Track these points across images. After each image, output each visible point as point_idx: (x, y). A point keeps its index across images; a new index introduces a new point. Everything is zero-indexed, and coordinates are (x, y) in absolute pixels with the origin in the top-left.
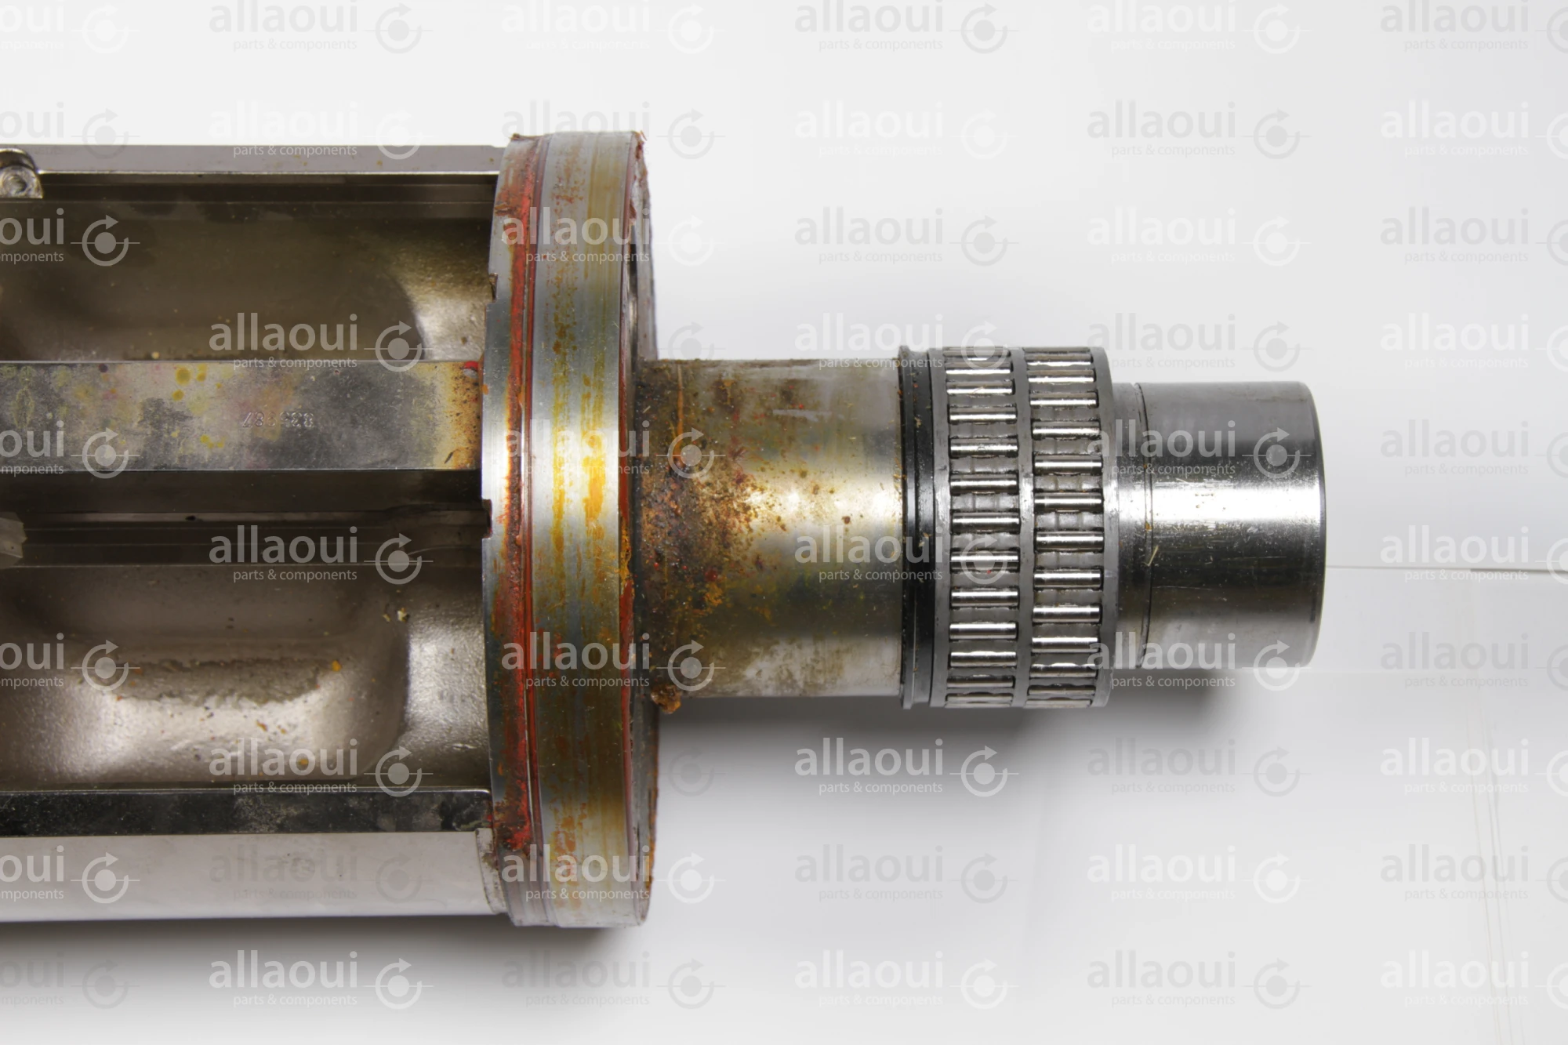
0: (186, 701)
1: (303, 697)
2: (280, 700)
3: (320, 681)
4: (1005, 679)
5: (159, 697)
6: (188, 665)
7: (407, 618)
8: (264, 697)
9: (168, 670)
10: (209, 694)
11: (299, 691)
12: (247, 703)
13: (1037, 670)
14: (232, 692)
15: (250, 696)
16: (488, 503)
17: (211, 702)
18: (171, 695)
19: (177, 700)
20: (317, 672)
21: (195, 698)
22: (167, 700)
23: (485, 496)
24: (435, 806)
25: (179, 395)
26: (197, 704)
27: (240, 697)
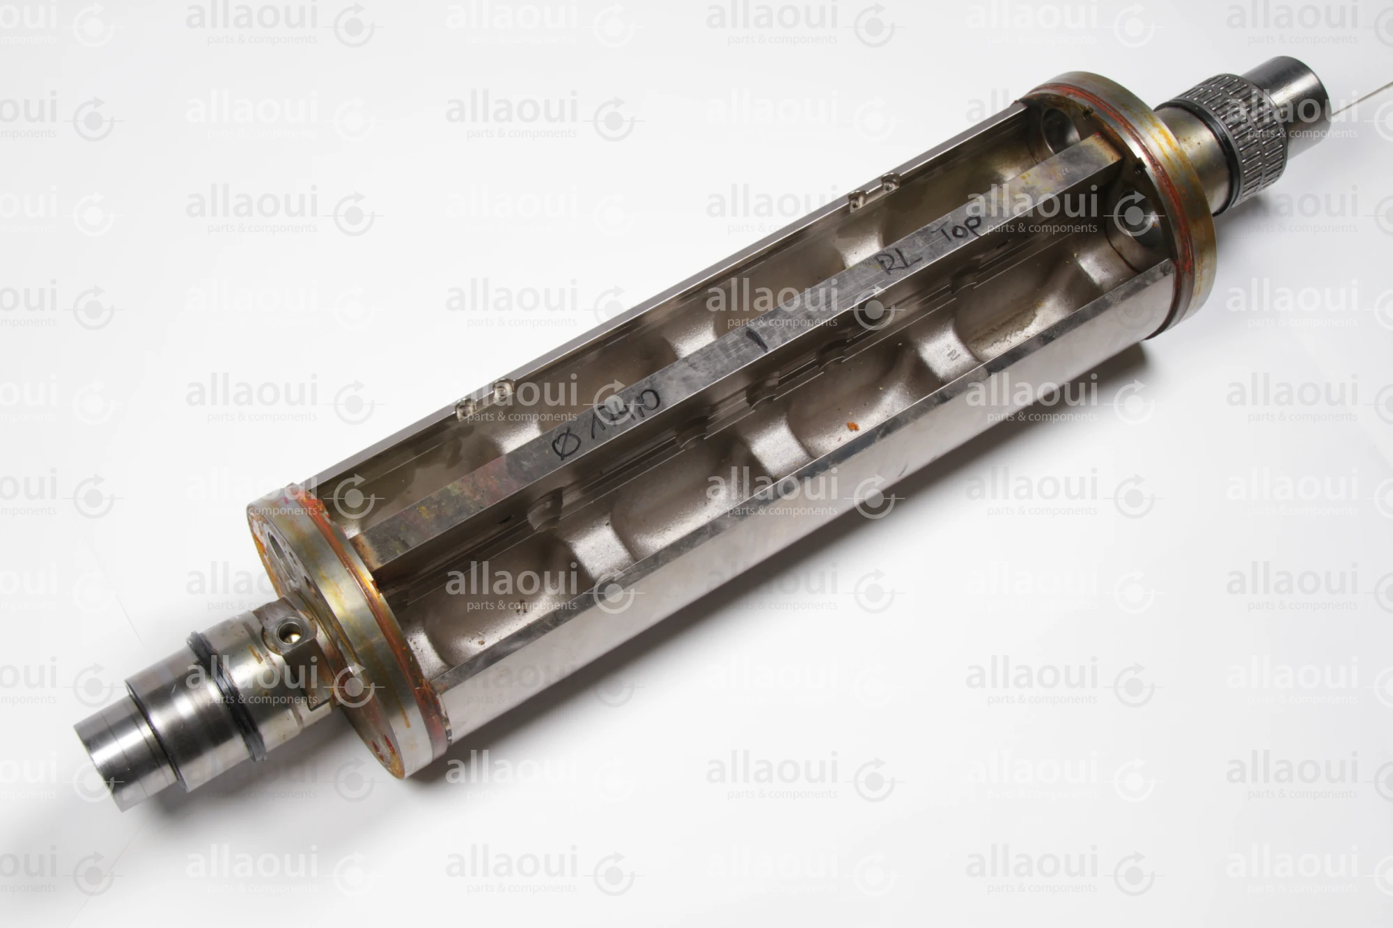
0: (1001, 342)
1: (1034, 321)
2: (1027, 326)
3: (1037, 313)
4: (1259, 176)
5: (992, 345)
6: (996, 328)
7: (1077, 256)
8: (1022, 329)
9: (992, 333)
10: (1006, 336)
11: (1031, 320)
12: (1018, 333)
13: (1267, 167)
14: (1012, 332)
15: (1018, 330)
16: (1140, 159)
17: (1008, 338)
18: (995, 342)
19: (998, 343)
20: (1034, 311)
21: (1003, 339)
22: (995, 345)
23: (1138, 157)
24: (1159, 270)
25: (1027, 183)
26: (1004, 341)
27: (1015, 331)
